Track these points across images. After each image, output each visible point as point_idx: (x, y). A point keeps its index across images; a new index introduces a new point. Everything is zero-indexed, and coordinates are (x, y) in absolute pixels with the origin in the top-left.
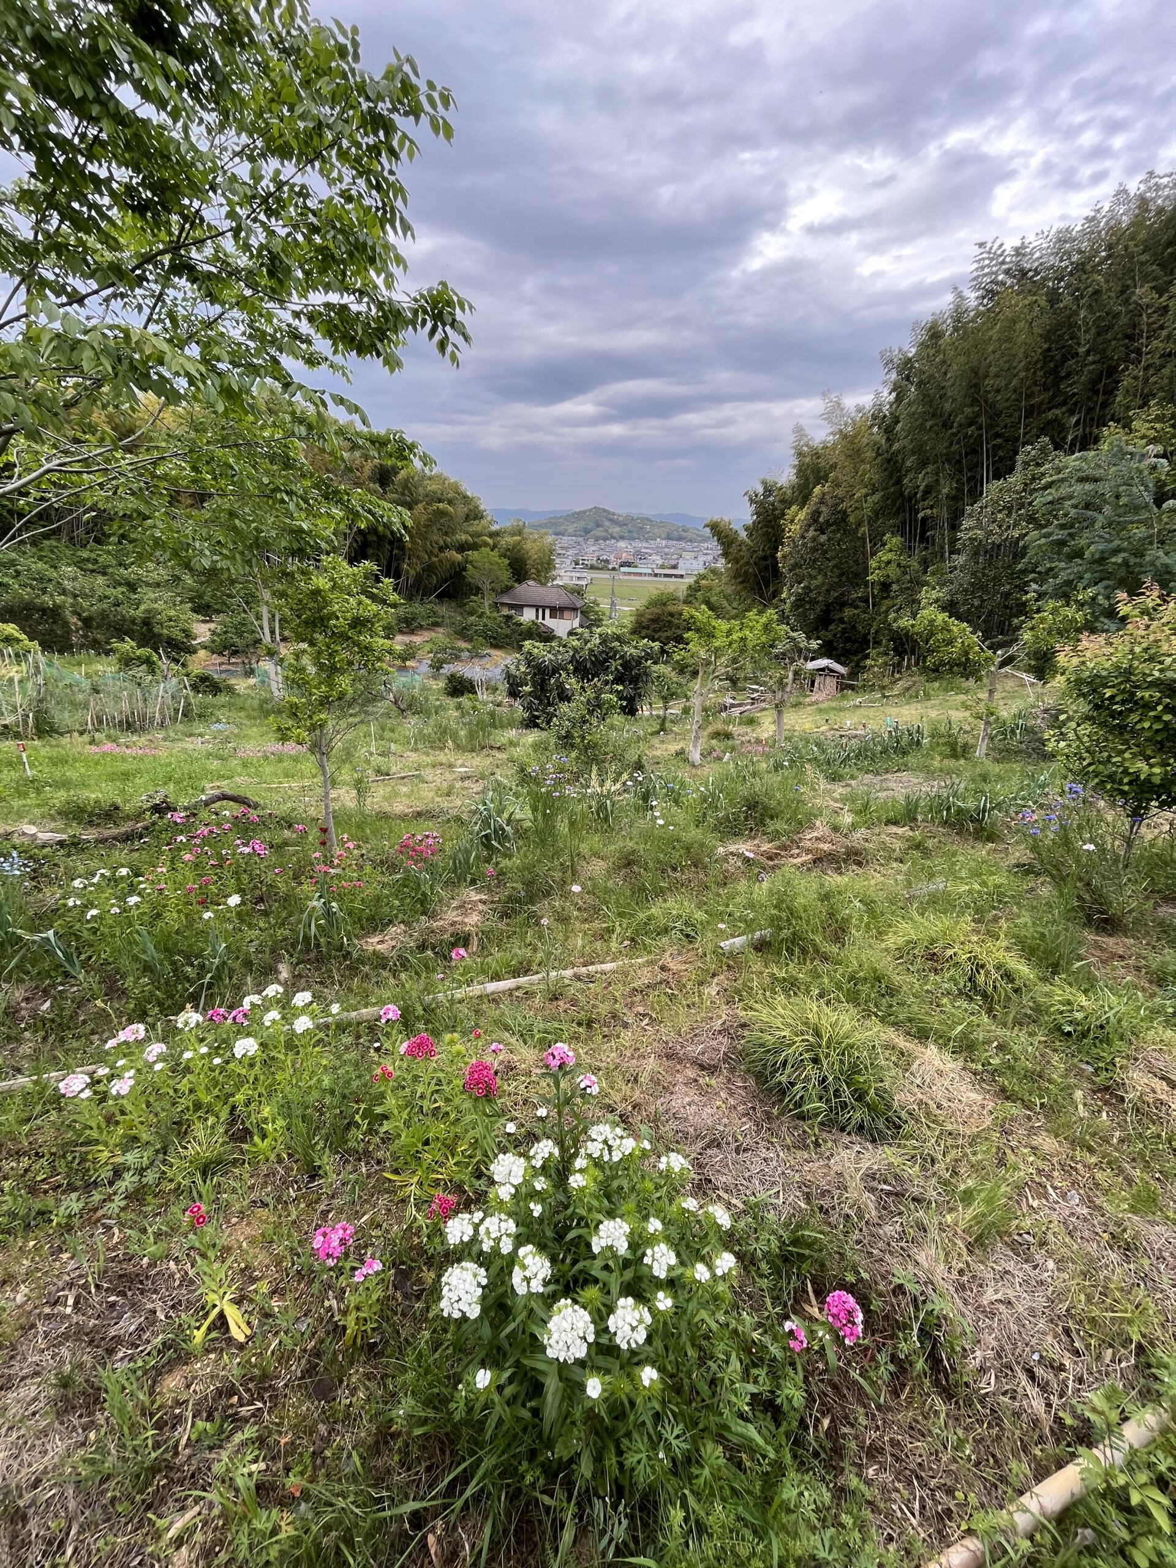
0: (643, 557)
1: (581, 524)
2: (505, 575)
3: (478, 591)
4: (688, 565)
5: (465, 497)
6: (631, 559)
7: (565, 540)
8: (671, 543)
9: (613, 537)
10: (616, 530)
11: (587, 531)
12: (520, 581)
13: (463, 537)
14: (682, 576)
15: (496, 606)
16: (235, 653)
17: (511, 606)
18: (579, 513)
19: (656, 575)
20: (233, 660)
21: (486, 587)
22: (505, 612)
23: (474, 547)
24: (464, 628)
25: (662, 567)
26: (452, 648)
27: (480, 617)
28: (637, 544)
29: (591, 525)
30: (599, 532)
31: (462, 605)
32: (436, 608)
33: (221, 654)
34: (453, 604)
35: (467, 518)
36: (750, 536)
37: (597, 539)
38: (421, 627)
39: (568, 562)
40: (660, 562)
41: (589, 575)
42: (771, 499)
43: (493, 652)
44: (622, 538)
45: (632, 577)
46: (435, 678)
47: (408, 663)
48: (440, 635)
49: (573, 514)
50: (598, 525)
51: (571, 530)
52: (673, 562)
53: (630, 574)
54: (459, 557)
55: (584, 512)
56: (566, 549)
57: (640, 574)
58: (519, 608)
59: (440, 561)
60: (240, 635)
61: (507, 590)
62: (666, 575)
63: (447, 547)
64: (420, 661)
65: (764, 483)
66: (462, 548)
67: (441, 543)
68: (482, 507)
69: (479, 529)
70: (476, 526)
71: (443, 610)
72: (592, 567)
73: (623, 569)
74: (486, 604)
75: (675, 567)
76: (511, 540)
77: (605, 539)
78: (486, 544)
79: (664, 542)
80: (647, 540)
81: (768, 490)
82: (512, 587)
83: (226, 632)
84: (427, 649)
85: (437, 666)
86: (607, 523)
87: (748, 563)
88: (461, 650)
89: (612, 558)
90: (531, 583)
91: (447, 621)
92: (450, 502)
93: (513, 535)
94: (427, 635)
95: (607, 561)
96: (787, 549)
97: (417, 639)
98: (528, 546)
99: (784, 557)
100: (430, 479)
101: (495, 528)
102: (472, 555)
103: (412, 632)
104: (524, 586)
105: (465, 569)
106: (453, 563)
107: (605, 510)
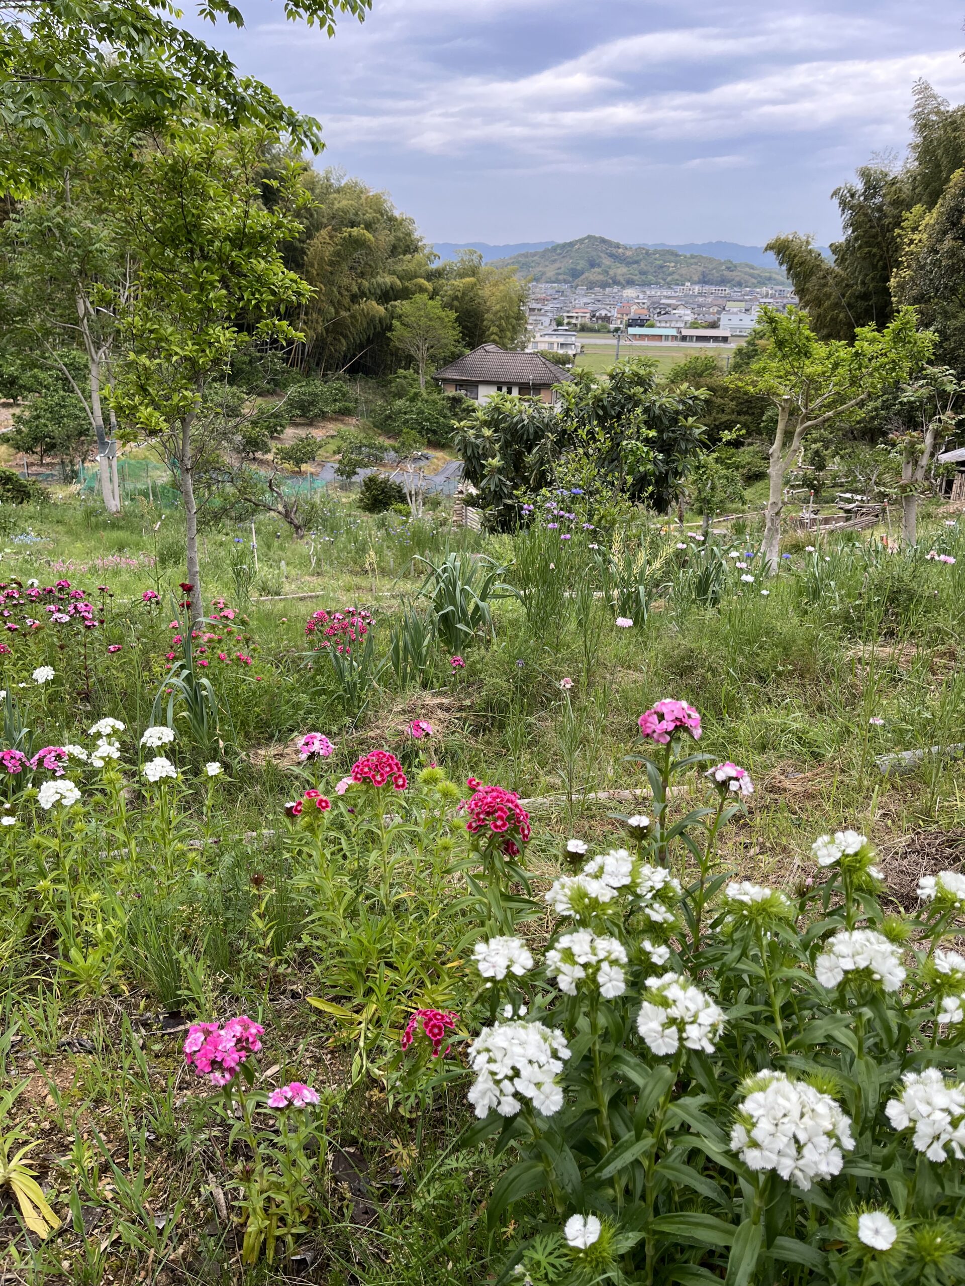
0: (663, 311)
1: (567, 263)
2: (450, 335)
3: (409, 361)
4: (735, 321)
5: (391, 219)
6: (644, 313)
7: (542, 289)
8: (707, 288)
9: (616, 282)
10: (621, 271)
11: (575, 274)
12: (472, 346)
13: (387, 280)
14: (725, 339)
15: (437, 384)
16: (51, 448)
17: (460, 384)
18: (564, 246)
19: (684, 338)
20: (47, 460)
21: (421, 355)
22: (451, 392)
23: (404, 294)
24: (389, 417)
25: (694, 325)
26: (370, 446)
27: (412, 400)
28: (653, 291)
29: (582, 264)
30: (594, 275)
31: (386, 384)
32: (346, 388)
33: (29, 450)
34: (372, 382)
35: (394, 251)
36: (841, 261)
37: (591, 286)
38: (323, 416)
39: (546, 320)
40: (689, 317)
41: (578, 340)
42: (878, 200)
43: (431, 453)
44: (630, 283)
45: (646, 343)
46: (344, 488)
47: (304, 467)
48: (352, 428)
49: (554, 249)
50: (592, 264)
51: (551, 273)
52: (711, 318)
53: (642, 337)
54: (381, 309)
55: (571, 244)
56: (543, 301)
57: (660, 337)
58: (472, 386)
59: (353, 317)
60: (58, 420)
61: (453, 359)
62: (700, 339)
63: (363, 294)
64: (322, 465)
65: (865, 174)
66: (386, 296)
67: (355, 289)
68: (416, 235)
69: (411, 267)
70: (407, 263)
71: (357, 390)
72: (584, 329)
73: (632, 330)
74: (422, 379)
75: (714, 325)
76: (460, 283)
77: (604, 285)
78: (422, 290)
79: (697, 288)
80: (669, 286)
81: (872, 184)
82: (461, 355)
83: (38, 417)
84: (332, 447)
85: (347, 471)
86: (607, 261)
87: (836, 305)
88: (383, 449)
89: (614, 313)
90: (490, 347)
91: (362, 407)
92: (368, 226)
93: (462, 276)
94: (332, 428)
95: (607, 319)
96: (906, 273)
97: (318, 434)
98: (486, 292)
99: (901, 286)
100: (338, 191)
101: (434, 266)
102: (402, 306)
103: (310, 424)
104: (479, 352)
105: (390, 328)
106: (372, 320)
107: (603, 241)
